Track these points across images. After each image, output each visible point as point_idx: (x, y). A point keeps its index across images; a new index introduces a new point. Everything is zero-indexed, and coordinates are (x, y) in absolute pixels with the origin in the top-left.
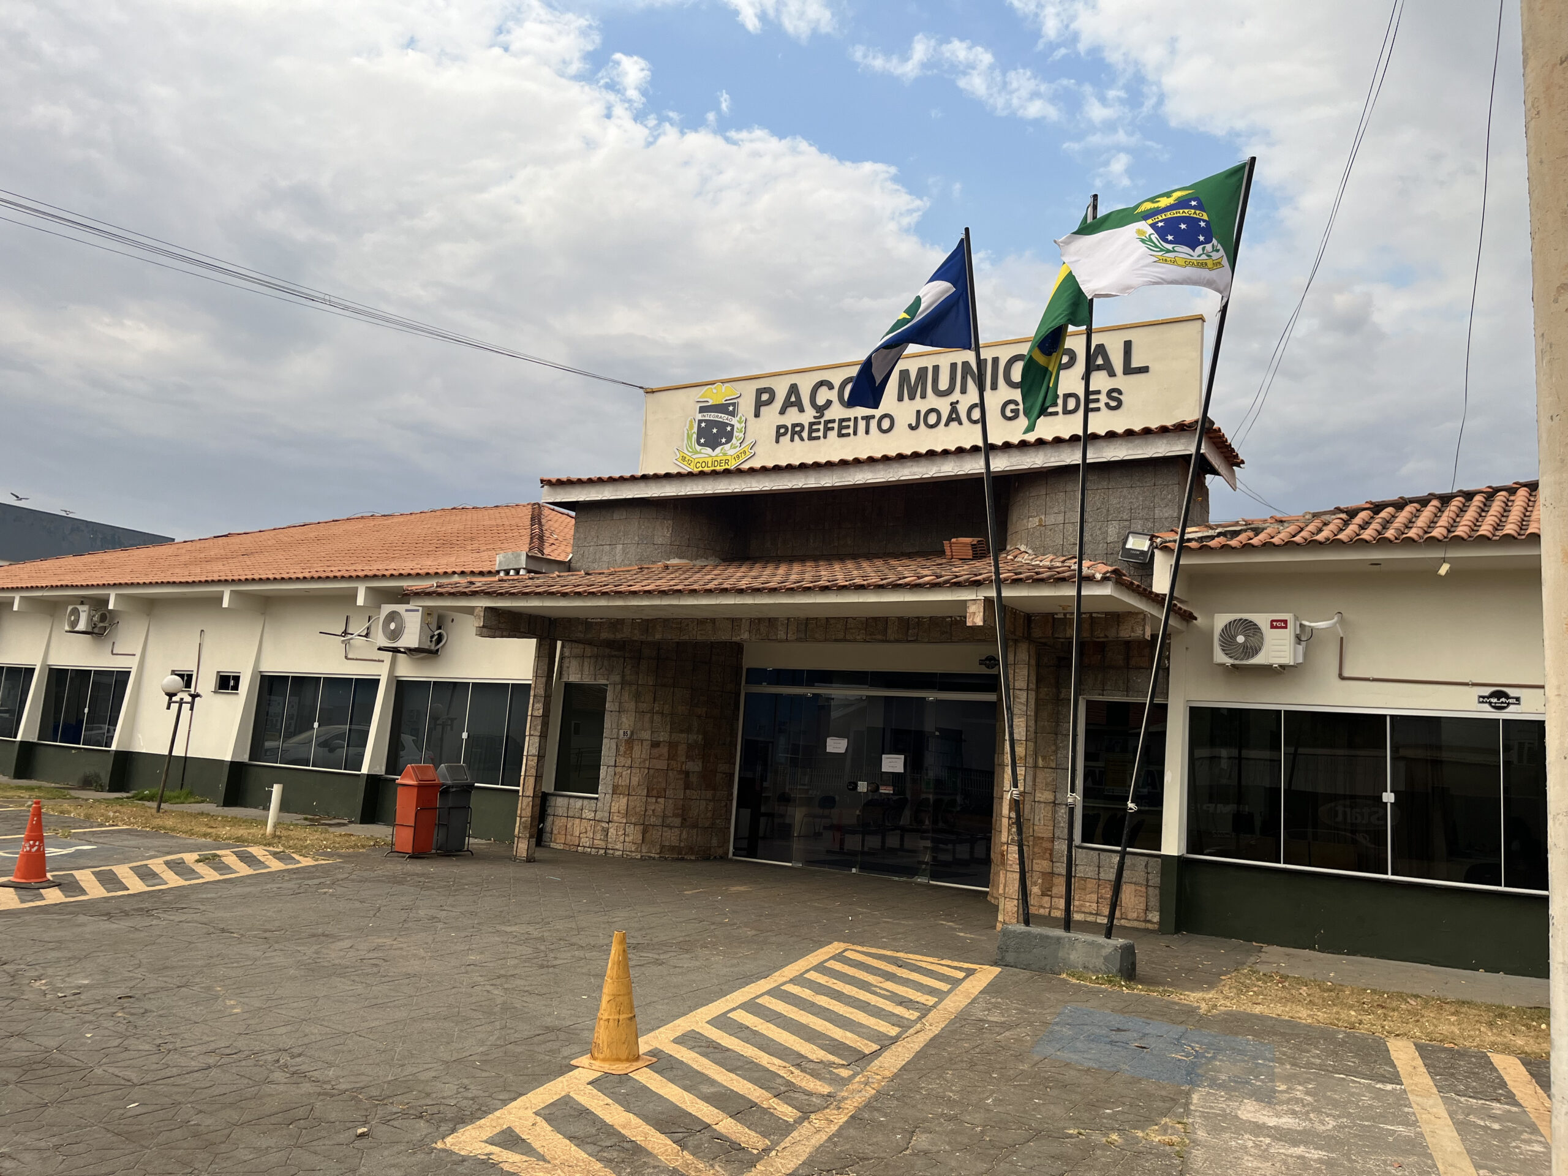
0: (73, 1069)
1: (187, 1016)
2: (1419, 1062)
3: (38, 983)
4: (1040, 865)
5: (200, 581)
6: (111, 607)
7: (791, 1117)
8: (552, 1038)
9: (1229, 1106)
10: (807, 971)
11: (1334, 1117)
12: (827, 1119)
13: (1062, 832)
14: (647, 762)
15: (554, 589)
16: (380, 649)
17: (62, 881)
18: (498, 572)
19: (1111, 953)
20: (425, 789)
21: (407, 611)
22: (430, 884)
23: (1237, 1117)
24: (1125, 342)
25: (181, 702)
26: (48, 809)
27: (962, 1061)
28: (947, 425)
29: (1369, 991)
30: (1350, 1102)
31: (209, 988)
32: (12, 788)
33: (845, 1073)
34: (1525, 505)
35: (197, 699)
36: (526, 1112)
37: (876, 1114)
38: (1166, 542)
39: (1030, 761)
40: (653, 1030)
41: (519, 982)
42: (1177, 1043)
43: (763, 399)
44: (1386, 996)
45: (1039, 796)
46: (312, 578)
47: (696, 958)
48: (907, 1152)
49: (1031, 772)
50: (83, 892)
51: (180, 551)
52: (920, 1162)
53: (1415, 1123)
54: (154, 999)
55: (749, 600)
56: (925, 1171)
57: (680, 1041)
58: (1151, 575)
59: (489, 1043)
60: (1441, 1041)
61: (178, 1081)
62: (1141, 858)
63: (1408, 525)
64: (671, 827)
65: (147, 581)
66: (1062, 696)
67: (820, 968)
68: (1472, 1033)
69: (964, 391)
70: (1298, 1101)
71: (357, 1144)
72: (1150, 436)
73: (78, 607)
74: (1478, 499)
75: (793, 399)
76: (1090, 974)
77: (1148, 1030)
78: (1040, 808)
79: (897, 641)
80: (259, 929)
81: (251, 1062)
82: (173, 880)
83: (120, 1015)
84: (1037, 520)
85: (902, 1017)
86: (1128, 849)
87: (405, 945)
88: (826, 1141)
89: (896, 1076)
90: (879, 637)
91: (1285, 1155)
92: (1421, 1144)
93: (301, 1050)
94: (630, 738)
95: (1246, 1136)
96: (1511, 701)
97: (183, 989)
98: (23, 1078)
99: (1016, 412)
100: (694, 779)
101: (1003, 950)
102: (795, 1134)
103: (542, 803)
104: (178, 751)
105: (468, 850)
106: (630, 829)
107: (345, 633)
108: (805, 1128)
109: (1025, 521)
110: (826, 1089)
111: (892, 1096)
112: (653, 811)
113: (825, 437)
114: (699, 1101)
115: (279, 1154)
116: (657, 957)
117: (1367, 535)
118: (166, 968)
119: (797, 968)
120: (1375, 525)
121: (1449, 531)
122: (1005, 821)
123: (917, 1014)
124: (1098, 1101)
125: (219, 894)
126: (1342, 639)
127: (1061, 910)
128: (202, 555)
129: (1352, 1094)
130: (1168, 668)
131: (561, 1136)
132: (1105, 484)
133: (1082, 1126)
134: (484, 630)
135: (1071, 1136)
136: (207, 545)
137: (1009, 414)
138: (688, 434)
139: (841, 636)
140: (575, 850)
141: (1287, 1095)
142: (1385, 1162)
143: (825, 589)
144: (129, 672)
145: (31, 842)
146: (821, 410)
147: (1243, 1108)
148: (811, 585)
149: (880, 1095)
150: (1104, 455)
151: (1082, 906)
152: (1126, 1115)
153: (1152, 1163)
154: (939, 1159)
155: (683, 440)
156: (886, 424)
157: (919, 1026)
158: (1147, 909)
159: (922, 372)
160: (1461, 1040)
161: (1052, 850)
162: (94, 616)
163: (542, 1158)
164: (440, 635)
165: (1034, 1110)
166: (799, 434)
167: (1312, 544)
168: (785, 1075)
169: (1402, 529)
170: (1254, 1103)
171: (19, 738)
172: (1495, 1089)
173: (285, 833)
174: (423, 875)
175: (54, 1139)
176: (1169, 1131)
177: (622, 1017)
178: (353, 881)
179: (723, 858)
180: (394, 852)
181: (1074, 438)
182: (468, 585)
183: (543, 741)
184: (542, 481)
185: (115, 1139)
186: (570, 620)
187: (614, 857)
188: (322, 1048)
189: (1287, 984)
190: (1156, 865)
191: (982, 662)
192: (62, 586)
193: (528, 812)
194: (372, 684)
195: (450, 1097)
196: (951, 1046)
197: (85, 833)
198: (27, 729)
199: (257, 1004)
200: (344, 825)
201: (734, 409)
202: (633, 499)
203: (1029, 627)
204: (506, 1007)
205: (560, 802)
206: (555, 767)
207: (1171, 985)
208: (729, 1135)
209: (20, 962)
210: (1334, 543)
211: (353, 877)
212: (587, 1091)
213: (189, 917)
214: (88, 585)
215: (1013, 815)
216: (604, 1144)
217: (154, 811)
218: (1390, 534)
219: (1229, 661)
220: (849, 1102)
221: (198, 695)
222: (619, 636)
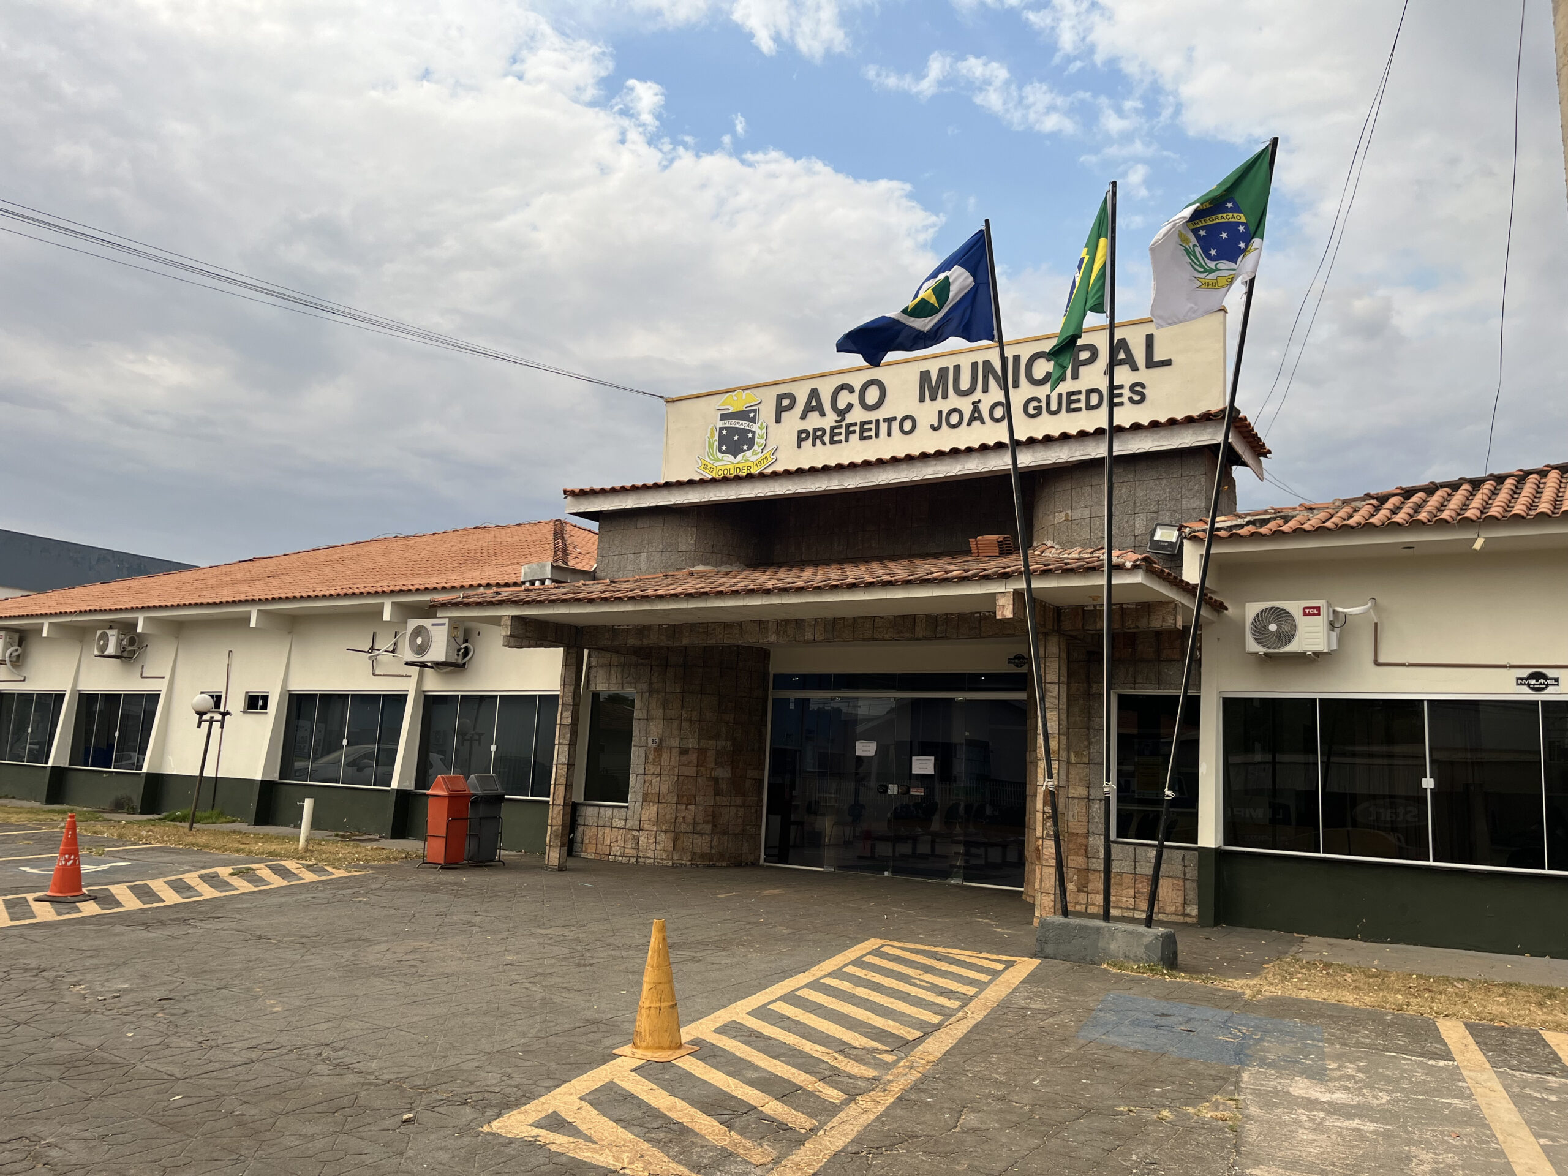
0: (115, 1065)
1: (228, 1015)
2: (1471, 1040)
3: (77, 988)
4: (1074, 862)
5: (227, 602)
6: (139, 630)
7: (837, 1099)
8: (593, 1030)
9: (1280, 1083)
10: (845, 966)
11: (1387, 1092)
12: (874, 1101)
13: (1097, 827)
14: (676, 770)
15: (580, 596)
16: (407, 664)
17: (98, 895)
18: (523, 583)
19: (1152, 941)
20: (455, 799)
21: (433, 625)
22: (462, 892)
23: (1288, 1093)
24: (1147, 336)
25: (211, 721)
26: (81, 829)
27: (1007, 1046)
28: (969, 424)
29: (1414, 976)
30: (1403, 1078)
31: (248, 990)
32: (44, 811)
33: (889, 1058)
34: (1558, 487)
35: (227, 717)
36: (571, 1097)
37: (923, 1096)
38: (1195, 532)
39: (1063, 754)
40: (694, 1021)
41: (558, 980)
42: (1224, 1026)
43: (784, 404)
44: (1432, 980)
45: (1072, 792)
46: (339, 595)
47: (733, 955)
48: (957, 1130)
49: (1064, 765)
50: (119, 904)
51: (206, 575)
52: (970, 1139)
53: (1470, 1097)
54: (194, 1000)
55: (775, 600)
56: (975, 1147)
57: (721, 1030)
58: (1180, 566)
59: (530, 1035)
60: (1490, 1020)
61: (221, 1074)
62: (1177, 851)
63: (1441, 508)
64: (701, 834)
65: (175, 604)
66: (1093, 690)
67: (858, 962)
68: (1522, 1012)
69: (985, 390)
70: (1350, 1078)
71: (403, 1129)
72: (1175, 426)
73: (107, 631)
74: (1509, 483)
75: (814, 403)
76: (1132, 963)
77: (1193, 1014)
78: (1074, 804)
79: (926, 638)
80: (295, 935)
81: (292, 1056)
82: (208, 892)
83: (160, 1015)
84: (1063, 514)
85: (943, 1006)
86: (1165, 843)
87: (442, 947)
88: (874, 1121)
89: (940, 1060)
90: (908, 635)
91: (1340, 1127)
92: (1477, 1115)
93: (342, 1044)
94: (659, 746)
95: (1300, 1111)
96: (1549, 682)
97: (223, 991)
98: (64, 1075)
99: (1039, 410)
100: (724, 786)
101: (1042, 942)
102: (842, 1114)
103: (573, 812)
104: (209, 772)
105: (500, 861)
106: (661, 837)
107: (372, 649)
108: (852, 1109)
109: (1051, 516)
110: (871, 1073)
111: (937, 1078)
112: (684, 818)
113: (847, 440)
114: (744, 1085)
115: (326, 1140)
116: (694, 955)
117: (1399, 518)
118: (205, 971)
119: (835, 963)
120: (1407, 509)
121: (1482, 513)
122: (1039, 816)
123: (958, 1004)
124: (1146, 1080)
125: (255, 904)
126: (1376, 624)
127: (1098, 906)
128: (228, 579)
129: (1405, 1071)
130: (1200, 659)
131: (607, 1119)
132: (1131, 477)
133: (1133, 1104)
134: (512, 640)
135: (1121, 1113)
136: (233, 569)
137: (1031, 411)
138: (709, 442)
139: (868, 635)
140: (606, 859)
141: (1338, 1073)
142: (1442, 1133)
143: (852, 586)
144: (159, 695)
145: (67, 856)
146: (842, 413)
147: (1294, 1085)
148: (838, 583)
149: (925, 1078)
150: (1130, 447)
151: (1118, 901)
152: (1176, 1094)
153: (1205, 1138)
154: (989, 1136)
155: (705, 448)
156: (908, 426)
157: (960, 1014)
158: (1185, 903)
159: (943, 372)
160: (1512, 1020)
161: (1087, 846)
162: (123, 640)
163: (589, 1139)
164: (466, 648)
165: (1082, 1089)
166: (821, 438)
167: (1344, 529)
168: (829, 1061)
169: (1434, 512)
170: (1306, 1080)
171: (50, 764)
172: (1549, 1063)
173: (316, 847)
174: (455, 884)
175: (100, 1130)
176: (1221, 1108)
177: (663, 1005)
178: (387, 890)
179: (755, 864)
180: (426, 863)
181: (1099, 432)
182: (494, 595)
183: (572, 749)
184: (565, 492)
185: (159, 1129)
186: (596, 628)
187: (645, 865)
188: (363, 1042)
189: (1331, 971)
190: (1193, 858)
191: (1010, 661)
192: (90, 610)
193: (559, 821)
194: (401, 699)
195: (495, 1085)
196: (994, 1032)
197: (118, 851)
198: (58, 754)
199: (298, 1003)
200: (375, 840)
201: (755, 416)
202: (657, 506)
203: (1059, 620)
204: (545, 1003)
205: (590, 812)
206: (584, 777)
207: (1212, 973)
208: (776, 1117)
209: (60, 969)
210: (1367, 528)
211: (386, 886)
212: (631, 1078)
213: (226, 926)
214: (116, 609)
215: (1048, 809)
216: (650, 1126)
217: (187, 830)
218: (1423, 516)
219: (1262, 650)
220: (895, 1084)
221: (228, 713)
222: (645, 642)
